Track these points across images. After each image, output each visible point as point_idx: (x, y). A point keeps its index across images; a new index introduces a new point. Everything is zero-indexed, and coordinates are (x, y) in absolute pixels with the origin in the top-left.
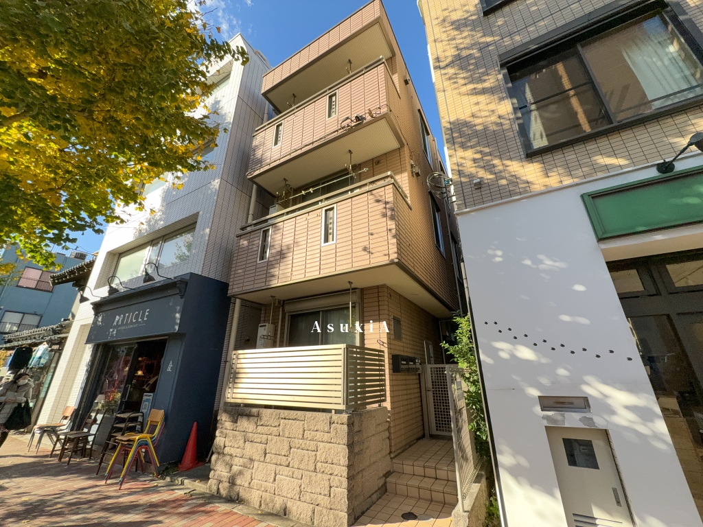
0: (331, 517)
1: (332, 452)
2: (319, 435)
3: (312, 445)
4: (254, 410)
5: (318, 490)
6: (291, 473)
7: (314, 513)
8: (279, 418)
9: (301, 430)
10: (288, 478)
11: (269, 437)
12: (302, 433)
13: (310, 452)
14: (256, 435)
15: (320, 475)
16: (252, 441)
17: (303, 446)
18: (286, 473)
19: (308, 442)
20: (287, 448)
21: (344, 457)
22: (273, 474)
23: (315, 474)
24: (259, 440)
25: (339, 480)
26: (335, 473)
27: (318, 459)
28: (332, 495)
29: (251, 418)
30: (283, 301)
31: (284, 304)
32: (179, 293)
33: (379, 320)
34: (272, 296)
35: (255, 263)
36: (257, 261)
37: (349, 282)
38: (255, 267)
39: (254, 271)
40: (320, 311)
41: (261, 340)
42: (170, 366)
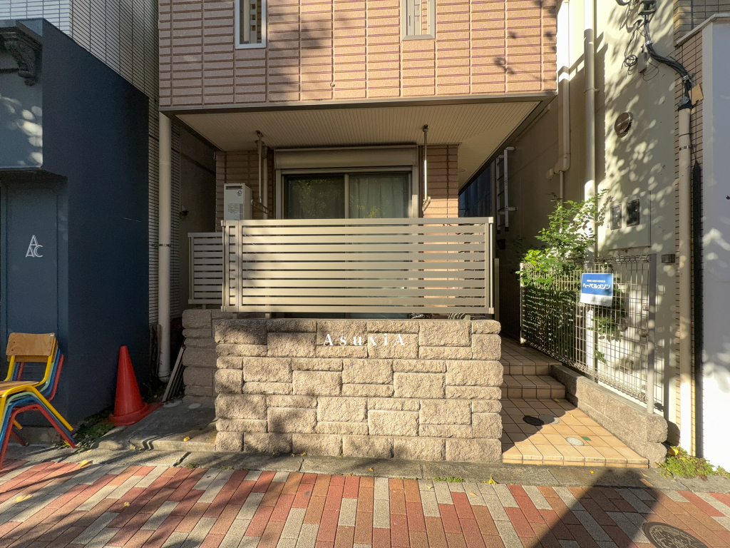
0: (476, 446)
1: (475, 370)
2: (448, 351)
3: (438, 365)
4: (309, 323)
5: (451, 419)
6: (398, 405)
7: (445, 446)
8: (363, 332)
9: (413, 346)
10: (393, 412)
11: (346, 361)
12: (415, 350)
13: (431, 374)
14: (315, 360)
15: (451, 402)
16: (308, 370)
17: (419, 367)
18: (387, 406)
19: (428, 362)
20: (385, 372)
21: (497, 376)
22: (362, 411)
23: (443, 401)
24: (326, 367)
25: (488, 404)
26: (481, 396)
27: (447, 382)
28: (475, 422)
29: (300, 336)
30: (269, 148)
31: (270, 153)
32: (17, 69)
33: (448, 196)
34: (258, 132)
35: (230, 48)
36: (233, 43)
37: (426, 127)
38: (230, 56)
39: (230, 65)
40: (344, 173)
41: (232, 211)
42: (33, 247)
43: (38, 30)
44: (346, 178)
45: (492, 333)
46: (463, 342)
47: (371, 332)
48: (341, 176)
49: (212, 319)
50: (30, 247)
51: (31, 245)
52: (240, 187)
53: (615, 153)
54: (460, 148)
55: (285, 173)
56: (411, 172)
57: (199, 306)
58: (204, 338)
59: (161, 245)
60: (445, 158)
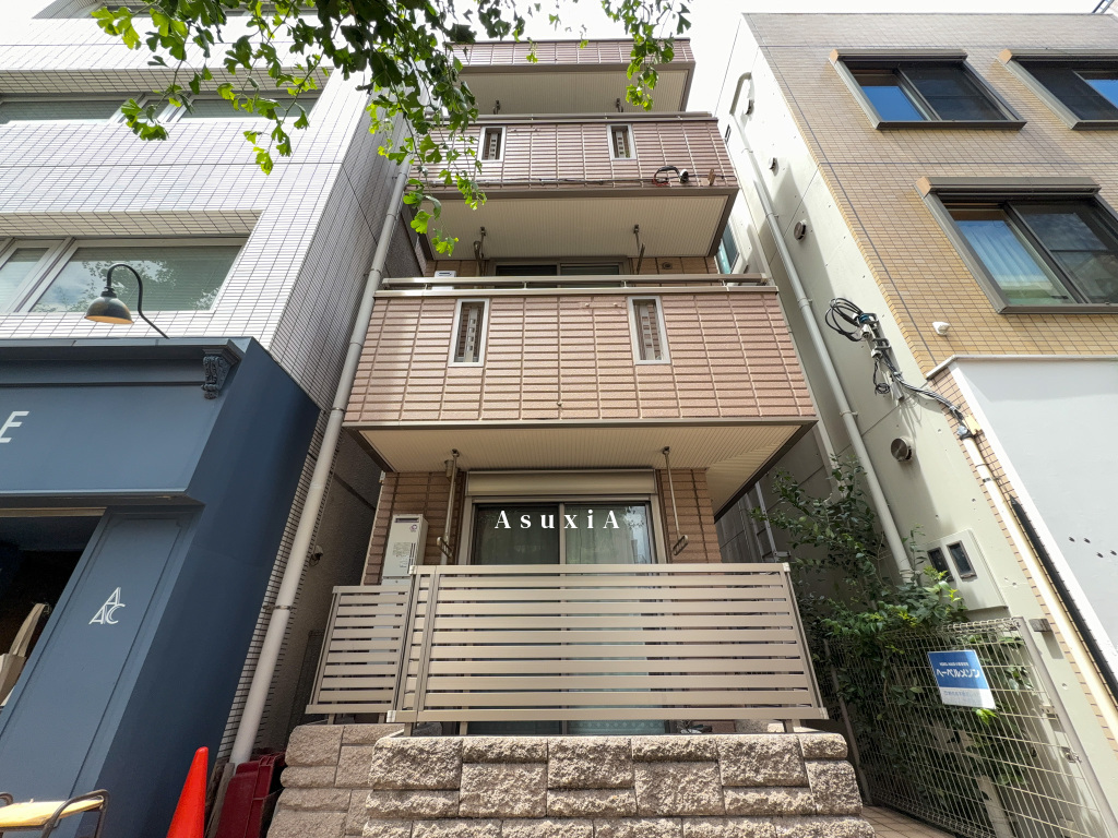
9: (713, 787)
30: (459, 469)
31: (462, 476)
32: (203, 383)
33: (703, 535)
34: (455, 451)
35: (443, 365)
36: (446, 361)
37: (667, 449)
38: (442, 373)
40: (558, 503)
41: (398, 554)
42: (109, 607)
43: (243, 347)
44: (562, 508)
45: (837, 757)
46: (795, 776)
47: (639, 759)
48: (554, 506)
49: (342, 745)
50: (103, 608)
51: (107, 603)
52: (416, 519)
54: (708, 472)
55: (477, 501)
56: (649, 502)
57: (320, 718)
58: (318, 787)
59: (279, 607)
60: (691, 486)
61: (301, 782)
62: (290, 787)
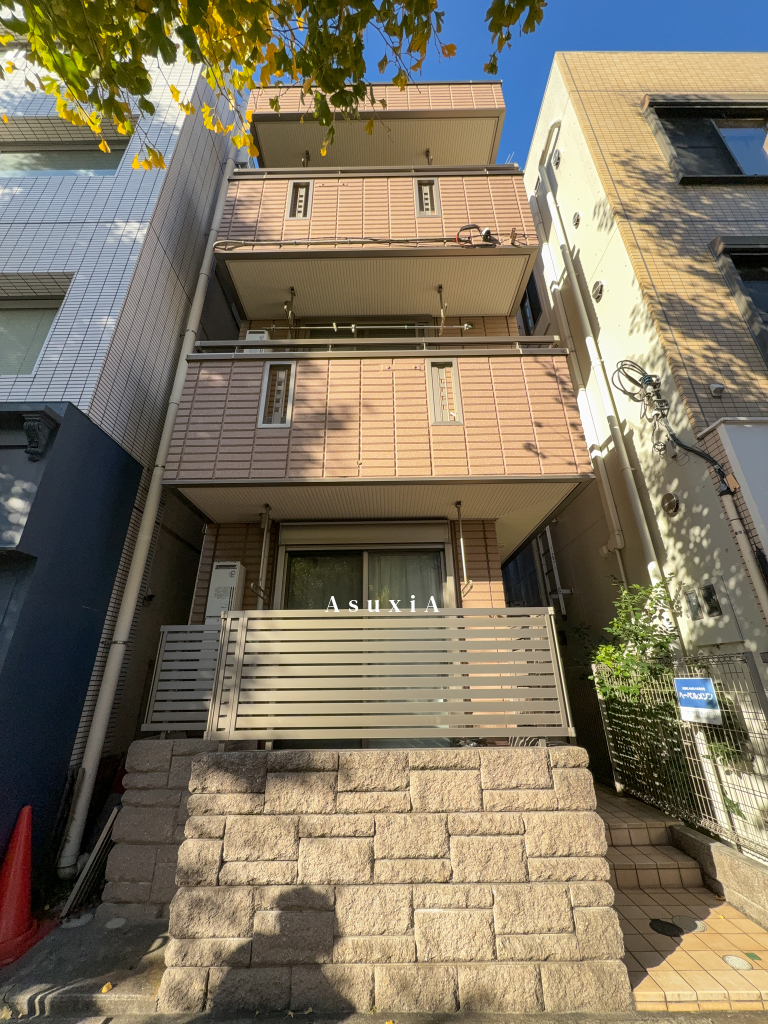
0: (588, 977)
1: (566, 829)
2: (523, 797)
3: (511, 820)
4: (322, 756)
5: (542, 923)
6: (460, 898)
7: (540, 980)
8: (404, 769)
9: (474, 789)
10: (452, 912)
11: (379, 817)
12: (477, 796)
13: (504, 838)
14: (334, 818)
15: (540, 888)
16: (323, 836)
17: (486, 825)
18: (444, 900)
19: (498, 816)
20: (438, 836)
21: (597, 836)
22: (406, 910)
23: (525, 886)
24: (350, 830)
25: (593, 889)
26: (581, 875)
27: (528, 851)
28: (580, 927)
29: (314, 777)
30: (273, 521)
31: (276, 527)
33: (490, 578)
34: (267, 506)
35: (252, 427)
36: (256, 422)
37: (458, 503)
38: (251, 434)
39: (250, 442)
40: (362, 551)
41: (219, 596)
44: (366, 555)
45: (579, 766)
46: (543, 781)
47: (414, 768)
48: (359, 553)
49: (172, 756)
52: (234, 566)
53: (670, 534)
54: (497, 523)
55: (289, 549)
56: (443, 550)
57: (155, 734)
58: (154, 789)
59: (115, 642)
60: (481, 535)
61: (140, 785)
62: (131, 789)
